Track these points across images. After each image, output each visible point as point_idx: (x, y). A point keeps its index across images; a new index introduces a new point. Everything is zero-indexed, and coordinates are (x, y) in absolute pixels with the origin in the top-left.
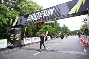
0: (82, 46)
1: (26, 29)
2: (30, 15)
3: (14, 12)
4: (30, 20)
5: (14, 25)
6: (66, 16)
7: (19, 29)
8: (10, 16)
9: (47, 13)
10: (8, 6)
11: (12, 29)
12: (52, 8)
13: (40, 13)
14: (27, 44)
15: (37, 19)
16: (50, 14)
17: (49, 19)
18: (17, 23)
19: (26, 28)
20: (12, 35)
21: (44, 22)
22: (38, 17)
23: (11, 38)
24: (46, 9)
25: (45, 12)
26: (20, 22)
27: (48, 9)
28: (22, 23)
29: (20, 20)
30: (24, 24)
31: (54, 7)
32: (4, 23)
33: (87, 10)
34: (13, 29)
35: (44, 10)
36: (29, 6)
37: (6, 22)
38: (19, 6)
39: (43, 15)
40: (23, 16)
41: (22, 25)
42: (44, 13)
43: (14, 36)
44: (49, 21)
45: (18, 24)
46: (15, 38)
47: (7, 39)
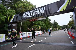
0: (70, 38)
2: (25, 13)
3: (11, 10)
5: (11, 21)
6: (56, 13)
7: (15, 25)
8: (7, 14)
9: (39, 11)
10: (5, 5)
11: (9, 25)
12: (43, 7)
13: (33, 11)
14: (23, 38)
15: (31, 16)
16: (42, 12)
17: (41, 16)
18: (13, 20)
19: (22, 24)
20: (9, 30)
21: (37, 19)
22: (31, 15)
23: (9, 33)
24: (38, 8)
25: (38, 10)
26: (16, 19)
27: (40, 8)
28: (18, 20)
30: (20, 21)
31: (45, 6)
32: (2, 20)
33: (73, 8)
36: (24, 5)
37: (3, 19)
38: (16, 5)
39: (36, 13)
40: (19, 14)
41: (18, 21)
42: (37, 11)
43: (11, 31)
44: (41, 18)
45: (15, 21)
47: (5, 34)
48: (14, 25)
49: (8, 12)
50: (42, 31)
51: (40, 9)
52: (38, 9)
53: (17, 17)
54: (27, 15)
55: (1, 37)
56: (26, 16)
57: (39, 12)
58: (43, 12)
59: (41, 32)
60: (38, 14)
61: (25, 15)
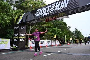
1: (30, 32)
2: (38, 10)
4: (38, 15)
7: (24, 28)
9: (60, 6)
11: (16, 28)
13: (50, 6)
15: (47, 14)
16: (64, 7)
18: (22, 20)
19: (30, 29)
20: (16, 35)
21: (56, 18)
22: (48, 11)
23: (15, 39)
24: (58, 1)
25: (58, 5)
26: (26, 19)
27: (61, 1)
28: (28, 20)
29: (26, 17)
30: (31, 21)
32: (7, 22)
34: (18, 27)
35: (56, 2)
36: (35, 4)
38: (24, 4)
40: (30, 12)
42: (56, 6)
43: (18, 36)
45: (24, 21)
46: (20, 38)
47: (10, 39)
48: (22, 28)
49: (14, 13)
50: (59, 41)
51: (61, 3)
52: (58, 3)
53: (28, 16)
54: (42, 13)
55: (6, 42)
56: (40, 14)
57: (59, 8)
58: (66, 6)
59: (58, 43)
60: (57, 10)
61: (39, 12)
